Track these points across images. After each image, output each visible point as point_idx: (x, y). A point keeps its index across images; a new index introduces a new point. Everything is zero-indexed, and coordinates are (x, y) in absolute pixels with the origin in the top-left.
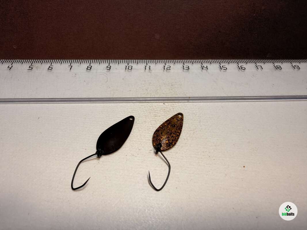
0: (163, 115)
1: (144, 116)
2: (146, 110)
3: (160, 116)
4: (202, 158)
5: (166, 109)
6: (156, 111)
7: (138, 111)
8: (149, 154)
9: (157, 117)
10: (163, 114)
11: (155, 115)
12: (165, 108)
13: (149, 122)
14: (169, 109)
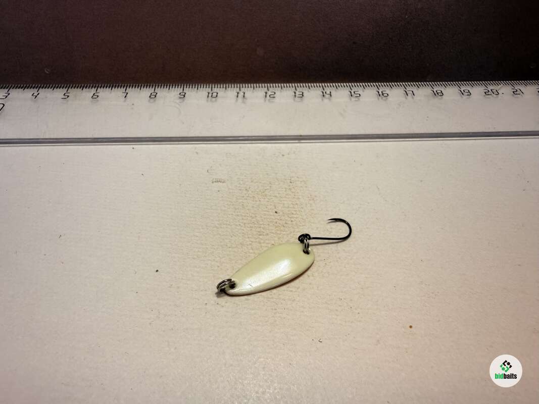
0: (273, 233)
1: (240, 233)
2: (245, 224)
3: (267, 234)
4: (337, 310)
5: (279, 221)
6: (262, 226)
7: (231, 225)
8: (246, 301)
9: (263, 235)
10: (273, 231)
11: (259, 232)
12: (277, 220)
13: (247, 245)
14: (284, 222)
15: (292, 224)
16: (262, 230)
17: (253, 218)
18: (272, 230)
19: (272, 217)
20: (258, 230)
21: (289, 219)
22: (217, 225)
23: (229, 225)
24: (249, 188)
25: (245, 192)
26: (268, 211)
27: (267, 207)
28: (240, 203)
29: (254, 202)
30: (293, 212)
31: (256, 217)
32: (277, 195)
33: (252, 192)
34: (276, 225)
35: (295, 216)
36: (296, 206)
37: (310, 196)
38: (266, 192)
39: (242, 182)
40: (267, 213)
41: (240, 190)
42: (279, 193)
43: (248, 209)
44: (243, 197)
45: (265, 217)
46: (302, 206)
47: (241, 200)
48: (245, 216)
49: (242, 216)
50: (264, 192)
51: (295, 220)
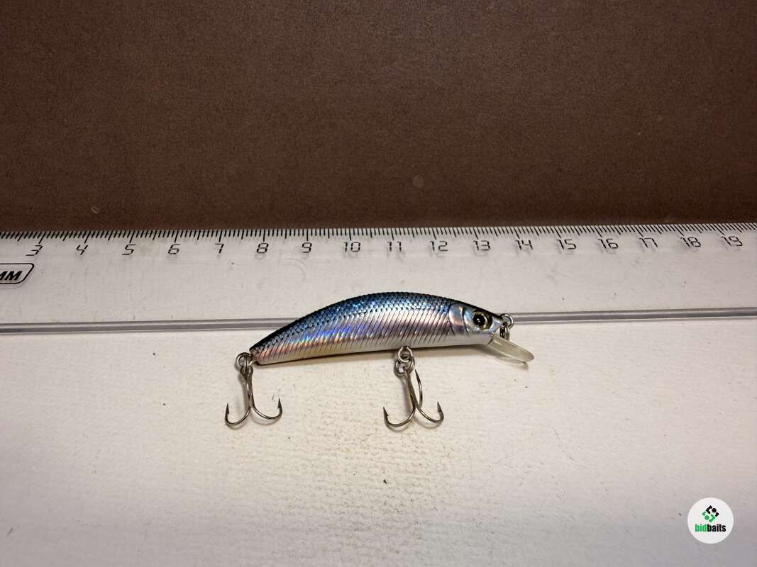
5: (389, 501)
13: (334, 551)
14: (399, 502)
15: (413, 507)
16: (361, 519)
17: (345, 494)
18: (378, 518)
19: (378, 491)
20: (353, 519)
21: (408, 495)
22: (283, 509)
23: (303, 508)
24: (341, 432)
25: (334, 440)
26: (372, 480)
27: (369, 471)
28: (324, 462)
29: (347, 461)
30: (414, 480)
31: (350, 490)
32: (388, 446)
33: (346, 440)
34: (385, 508)
35: (418, 489)
36: (419, 467)
37: (442, 449)
38: (370, 441)
39: (328, 421)
40: (370, 482)
41: (325, 435)
42: (390, 443)
43: (338, 476)
44: (329, 450)
45: (365, 490)
46: (429, 470)
47: (327, 457)
48: (331, 490)
49: (327, 489)
50: (364, 441)
51: (418, 499)
